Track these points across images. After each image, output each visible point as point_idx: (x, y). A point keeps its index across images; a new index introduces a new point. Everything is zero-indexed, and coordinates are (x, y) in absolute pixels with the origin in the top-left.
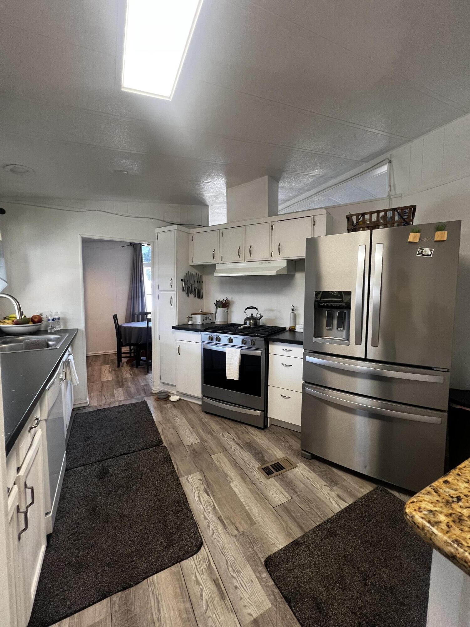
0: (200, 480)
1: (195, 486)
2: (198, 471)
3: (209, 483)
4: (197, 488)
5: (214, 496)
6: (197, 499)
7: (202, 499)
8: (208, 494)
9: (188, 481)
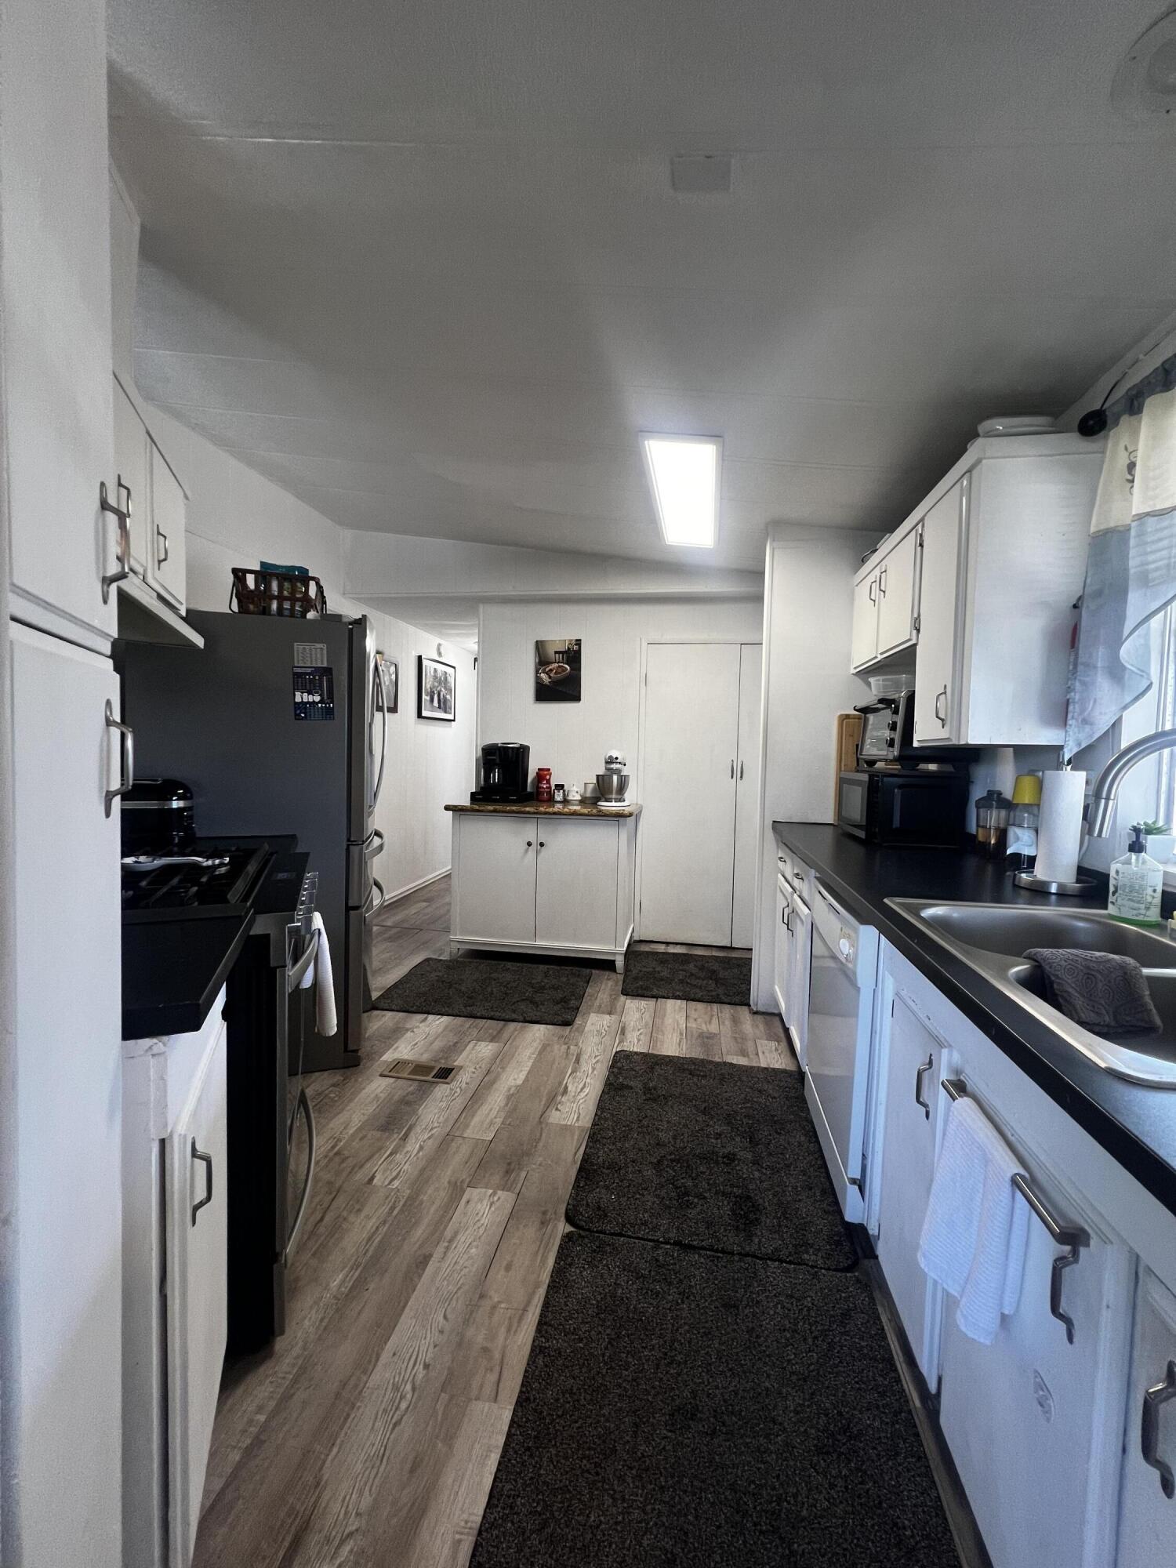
0: (557, 1109)
1: (575, 1106)
2: (547, 1124)
3: (547, 1100)
4: (574, 1102)
5: (560, 1083)
6: (586, 1090)
7: (581, 1086)
8: (566, 1087)
9: (578, 1117)
